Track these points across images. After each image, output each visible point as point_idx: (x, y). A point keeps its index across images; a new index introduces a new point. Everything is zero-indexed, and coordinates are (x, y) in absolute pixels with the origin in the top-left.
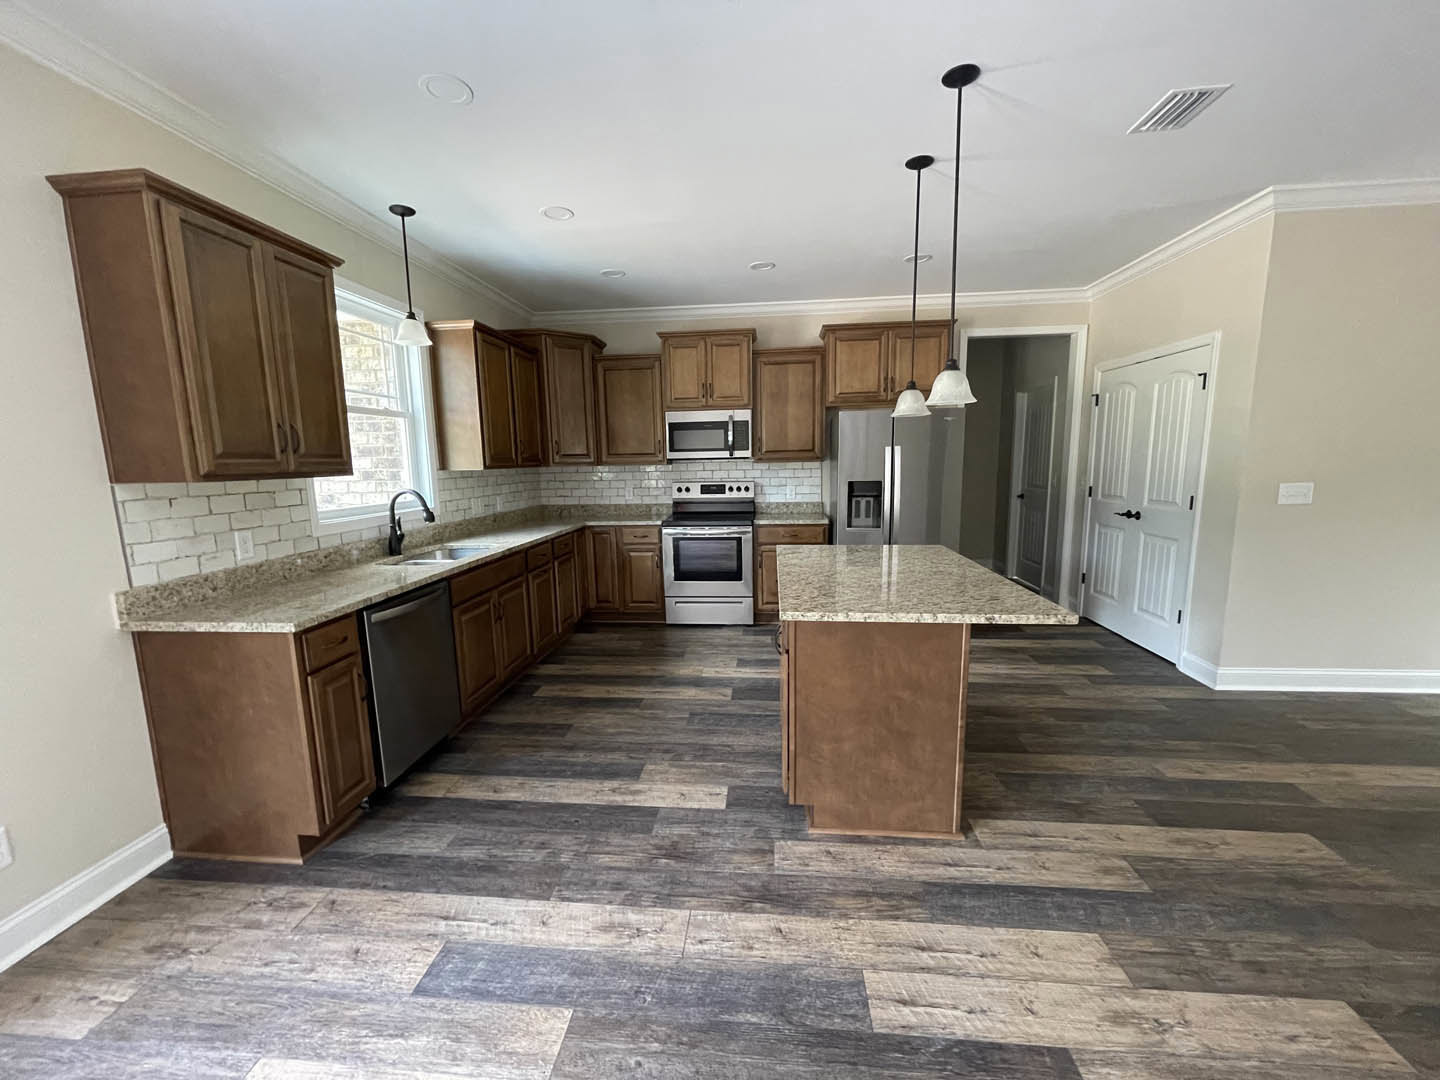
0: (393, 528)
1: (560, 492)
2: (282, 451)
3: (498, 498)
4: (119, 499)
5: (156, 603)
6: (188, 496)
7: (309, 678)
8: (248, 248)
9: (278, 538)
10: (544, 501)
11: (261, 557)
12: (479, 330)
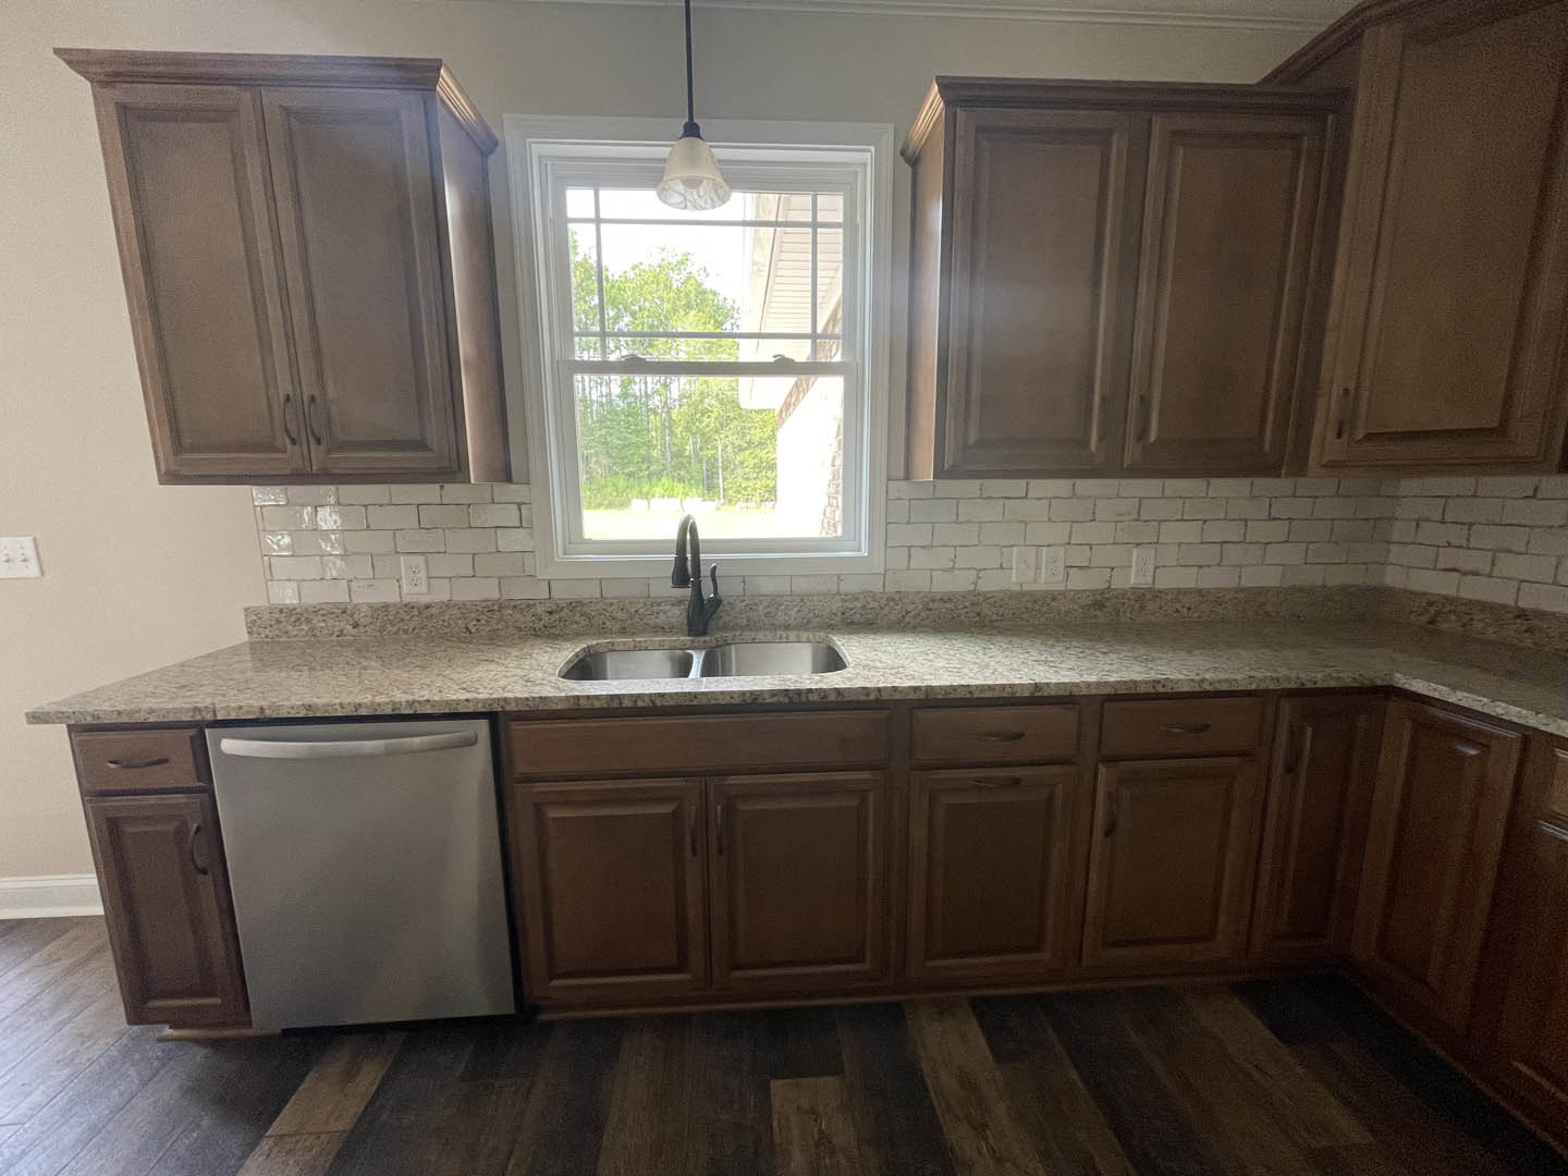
1: (1449, 558)
3: (1135, 552)
8: (232, 111)
9: (470, 572)
10: (1393, 578)
11: (441, 594)
12: (966, 103)
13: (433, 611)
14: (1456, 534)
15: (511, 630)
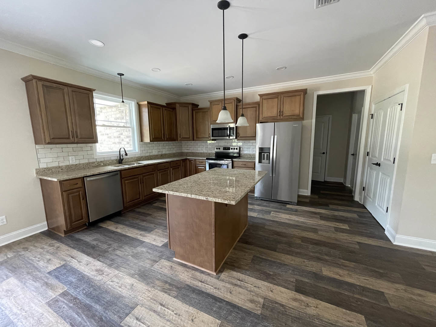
0: (120, 157)
1: (187, 148)
2: (72, 138)
3: (164, 150)
4: (37, 148)
5: (45, 172)
6: (56, 148)
7: (64, 192)
8: (63, 89)
9: (83, 158)
10: (183, 151)
11: (77, 162)
12: (149, 104)
13: (78, 165)
14: (187, 146)
15: (92, 167)
